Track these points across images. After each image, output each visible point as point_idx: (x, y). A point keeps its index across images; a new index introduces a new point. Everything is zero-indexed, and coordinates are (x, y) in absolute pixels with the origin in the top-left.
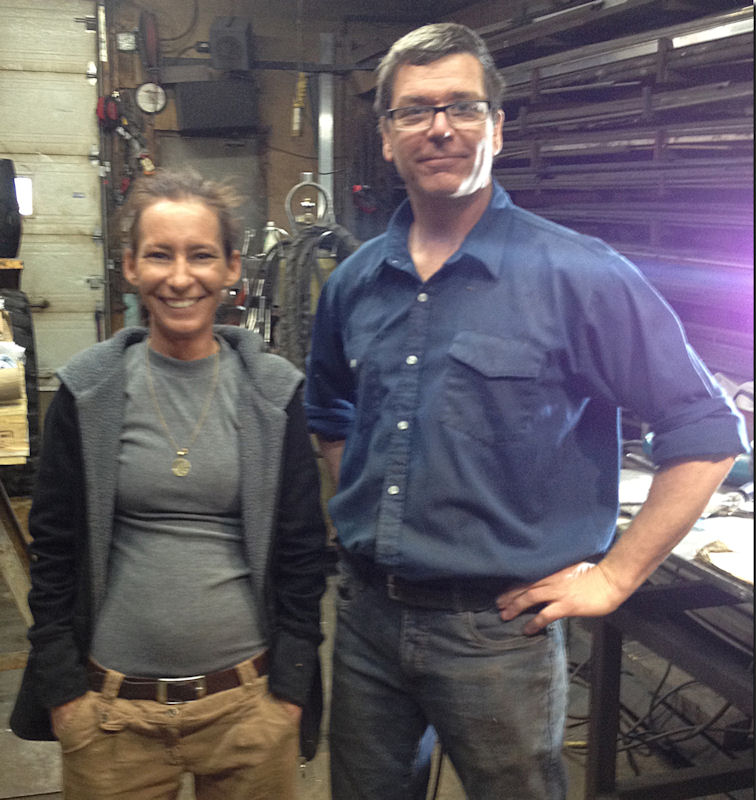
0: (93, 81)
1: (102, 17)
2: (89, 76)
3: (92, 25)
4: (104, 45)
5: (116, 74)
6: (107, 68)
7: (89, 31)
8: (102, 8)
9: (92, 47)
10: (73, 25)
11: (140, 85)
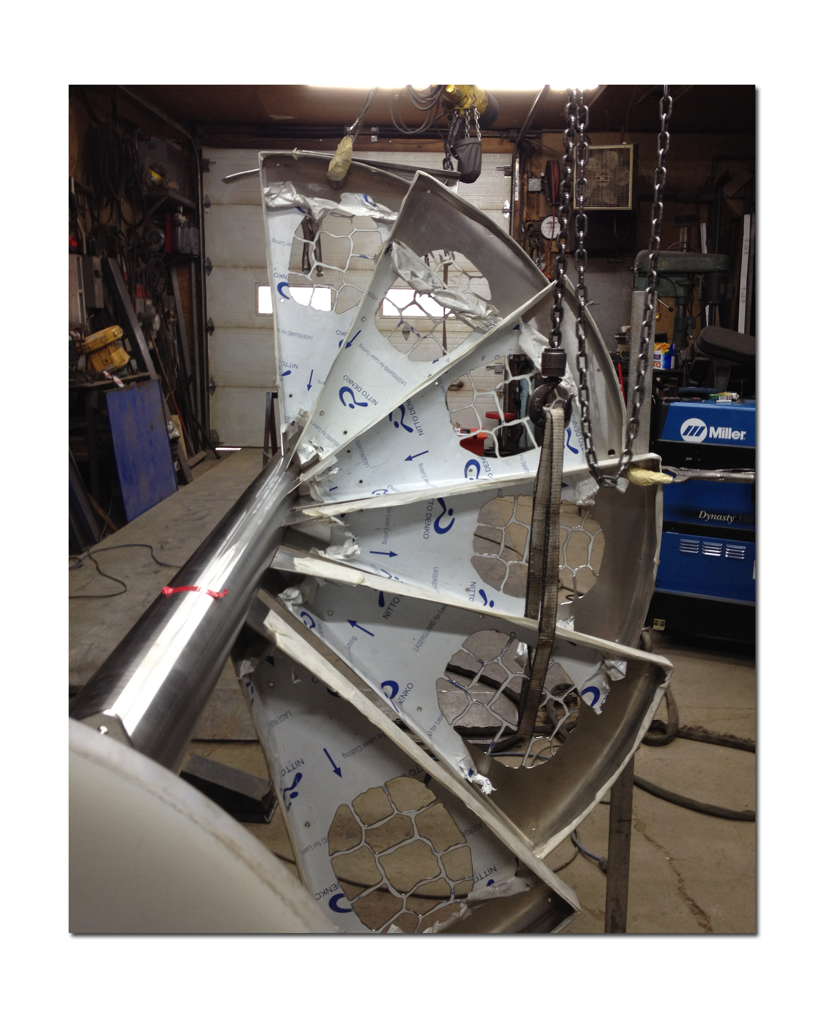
0: (507, 215)
1: (517, 166)
2: (504, 211)
3: (510, 172)
4: (517, 189)
5: (526, 209)
6: (518, 206)
7: (506, 177)
8: (518, 160)
9: (509, 189)
10: (494, 173)
11: (543, 219)
